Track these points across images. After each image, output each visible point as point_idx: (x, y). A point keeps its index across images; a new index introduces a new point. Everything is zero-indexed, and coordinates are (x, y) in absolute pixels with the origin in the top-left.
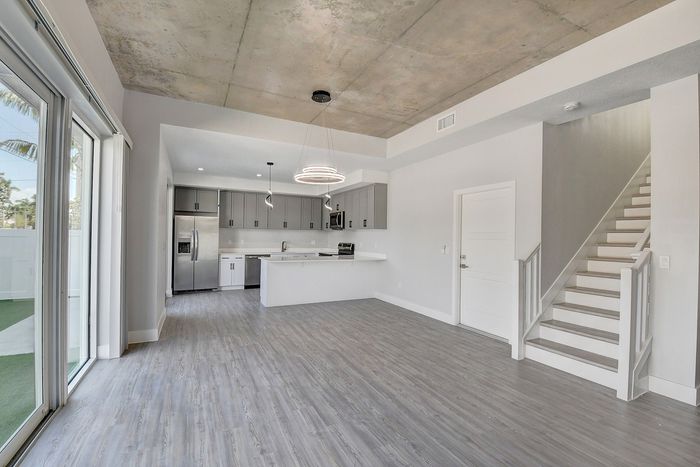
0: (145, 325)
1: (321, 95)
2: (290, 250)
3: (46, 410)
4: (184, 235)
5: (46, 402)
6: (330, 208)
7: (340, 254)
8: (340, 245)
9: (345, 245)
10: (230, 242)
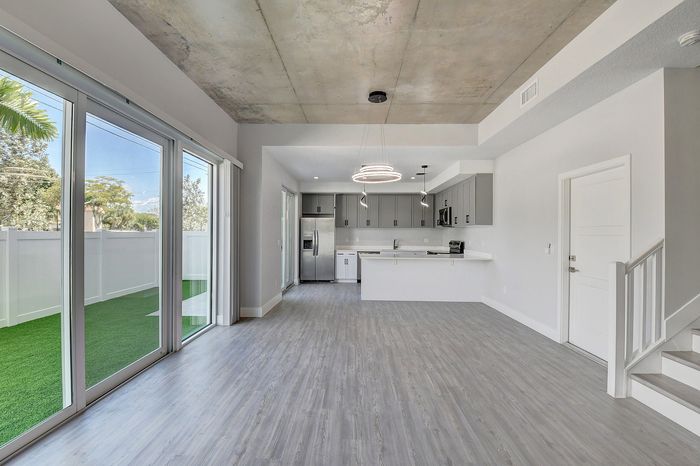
0: (253, 304)
1: (378, 96)
2: (403, 248)
3: (165, 351)
4: (308, 234)
5: (165, 346)
6: (426, 205)
7: (451, 252)
8: (450, 243)
9: (456, 243)
10: (347, 241)
